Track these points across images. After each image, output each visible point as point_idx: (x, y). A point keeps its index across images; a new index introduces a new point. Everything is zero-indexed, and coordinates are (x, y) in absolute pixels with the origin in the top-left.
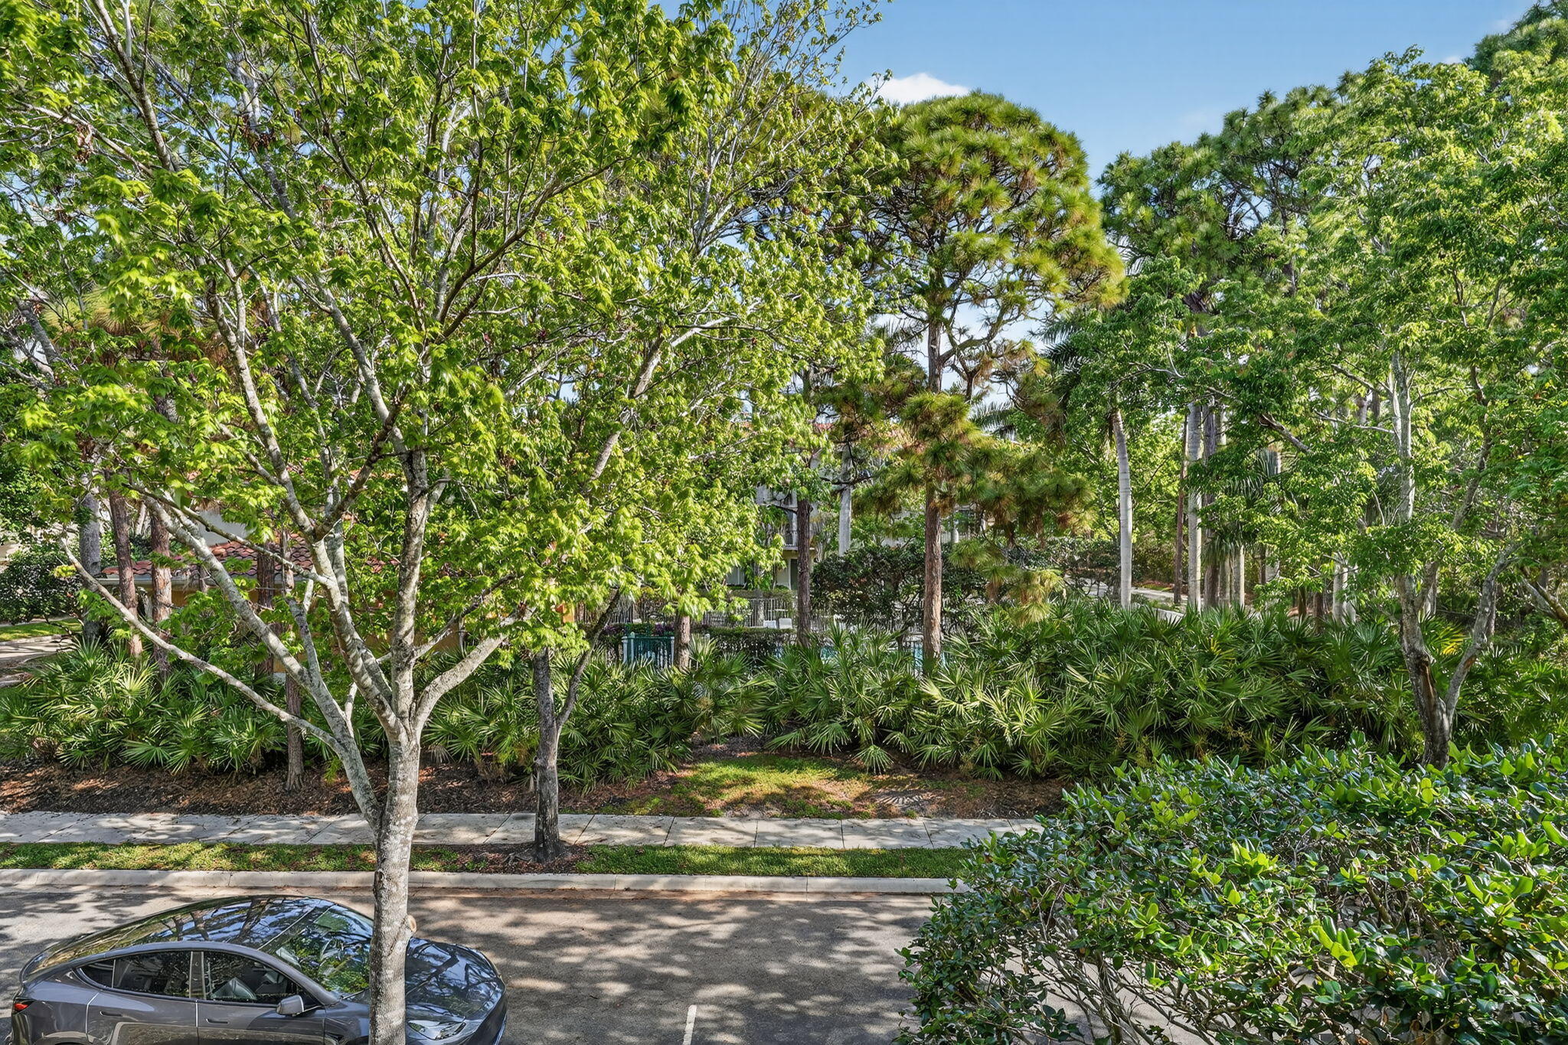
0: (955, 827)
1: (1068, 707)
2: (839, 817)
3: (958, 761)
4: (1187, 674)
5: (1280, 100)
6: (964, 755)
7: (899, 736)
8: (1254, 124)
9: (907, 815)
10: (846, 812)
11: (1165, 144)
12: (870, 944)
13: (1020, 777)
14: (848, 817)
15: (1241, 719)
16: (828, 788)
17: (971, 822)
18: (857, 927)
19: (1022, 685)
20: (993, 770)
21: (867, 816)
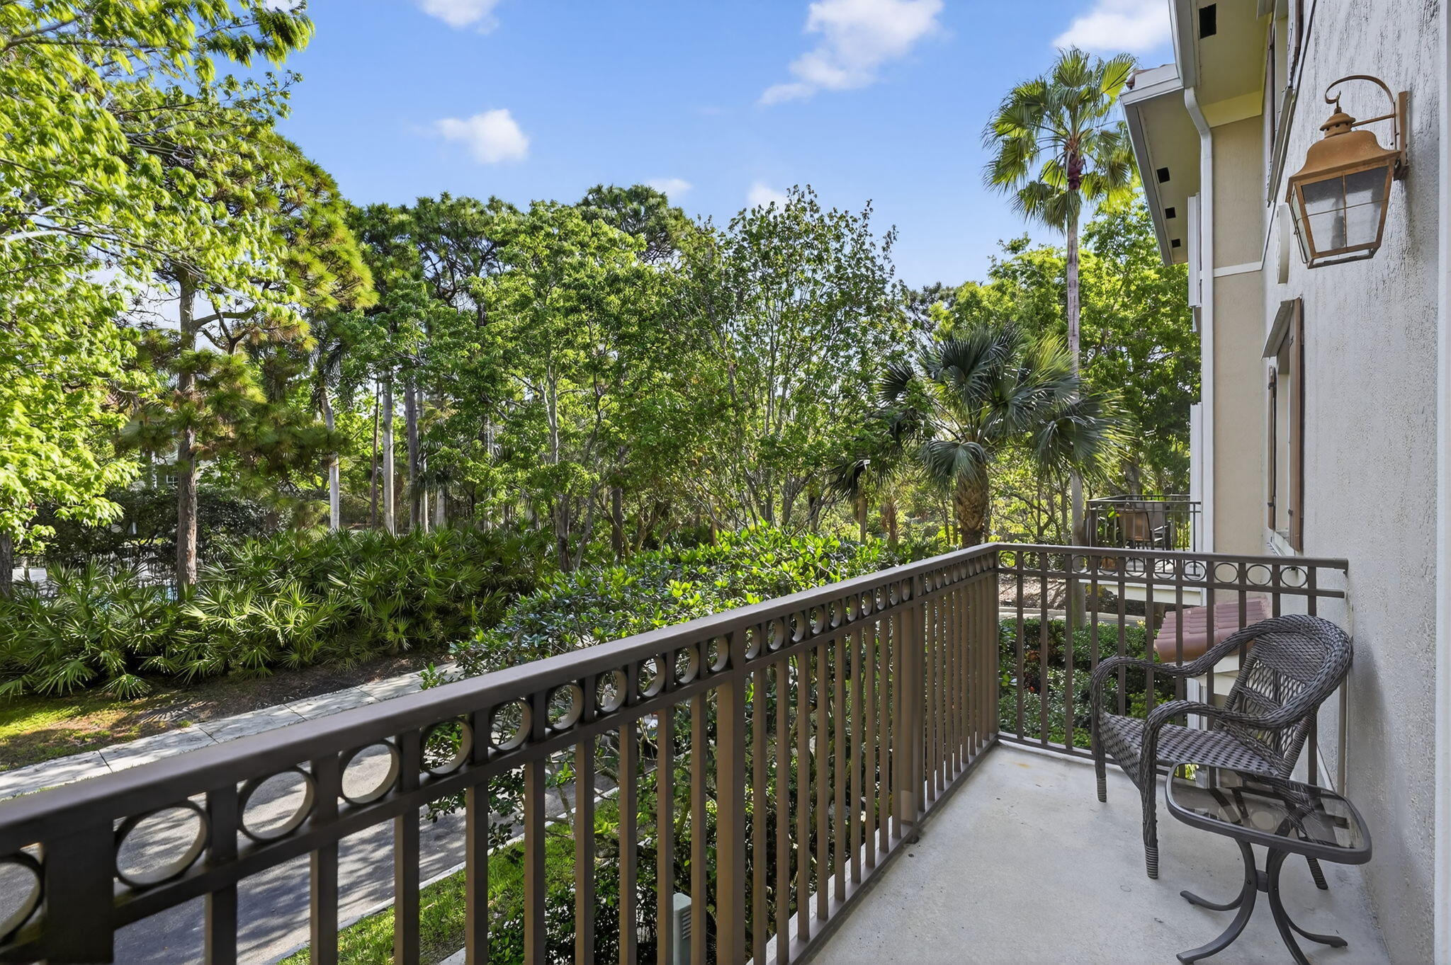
0: (234, 722)
1: (329, 606)
2: (95, 747)
3: (227, 668)
4: (421, 570)
5: (454, 199)
6: (233, 663)
7: (158, 660)
8: (438, 210)
9: (179, 726)
10: (101, 741)
11: (378, 203)
12: (176, 839)
13: (289, 669)
14: (106, 745)
15: (458, 597)
16: (73, 725)
17: (248, 715)
18: (156, 832)
19: (288, 596)
20: (264, 669)
21: (134, 738)
